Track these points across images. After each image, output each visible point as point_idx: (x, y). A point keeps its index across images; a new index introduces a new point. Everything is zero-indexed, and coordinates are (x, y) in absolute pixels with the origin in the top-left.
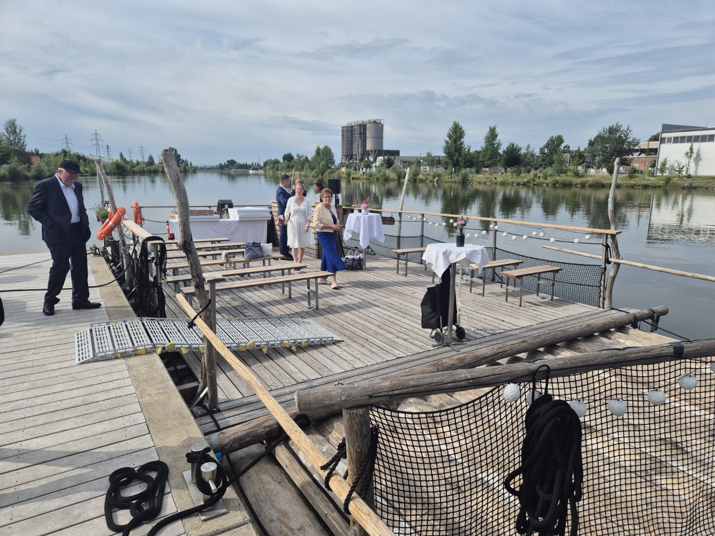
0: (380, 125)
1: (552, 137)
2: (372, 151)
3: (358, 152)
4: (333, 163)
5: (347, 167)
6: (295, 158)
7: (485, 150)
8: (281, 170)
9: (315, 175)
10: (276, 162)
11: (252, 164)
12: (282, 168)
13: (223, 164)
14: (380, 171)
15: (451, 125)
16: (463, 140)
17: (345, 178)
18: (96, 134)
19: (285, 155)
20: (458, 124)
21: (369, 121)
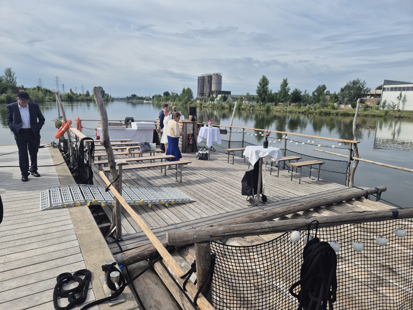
0: (220, 77)
1: (320, 86)
2: (215, 91)
3: (207, 92)
4: (192, 97)
5: (200, 100)
6: (171, 94)
7: (281, 92)
8: (162, 101)
9: (182, 104)
10: (160, 96)
11: (146, 97)
12: (163, 100)
13: (129, 97)
14: (219, 103)
15: (261, 77)
16: (268, 86)
17: (199, 106)
18: (57, 78)
19: (165, 92)
20: (265, 77)
21: (214, 74)
